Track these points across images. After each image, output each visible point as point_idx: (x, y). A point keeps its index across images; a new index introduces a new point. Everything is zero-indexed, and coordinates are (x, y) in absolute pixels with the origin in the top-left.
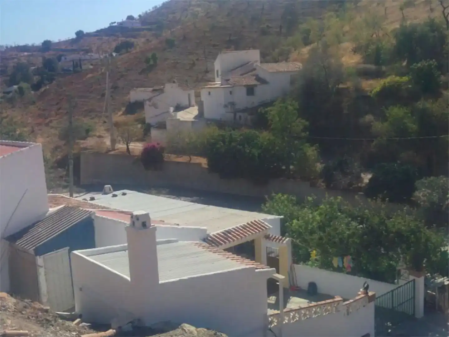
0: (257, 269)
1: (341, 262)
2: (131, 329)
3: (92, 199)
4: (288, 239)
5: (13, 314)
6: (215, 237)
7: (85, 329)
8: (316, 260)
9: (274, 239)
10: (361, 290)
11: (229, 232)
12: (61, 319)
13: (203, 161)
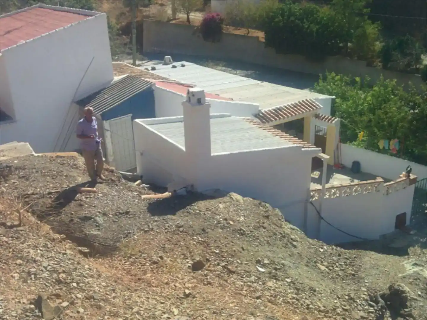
0: (303, 148)
1: (388, 144)
2: (185, 193)
3: (153, 69)
4: (337, 119)
5: (84, 172)
6: (266, 114)
7: (145, 190)
8: (363, 141)
9: (323, 118)
10: (404, 173)
11: (280, 109)
12: (125, 179)
13: (261, 35)
